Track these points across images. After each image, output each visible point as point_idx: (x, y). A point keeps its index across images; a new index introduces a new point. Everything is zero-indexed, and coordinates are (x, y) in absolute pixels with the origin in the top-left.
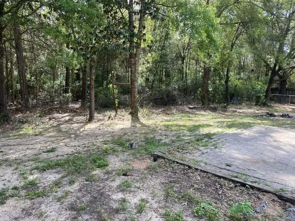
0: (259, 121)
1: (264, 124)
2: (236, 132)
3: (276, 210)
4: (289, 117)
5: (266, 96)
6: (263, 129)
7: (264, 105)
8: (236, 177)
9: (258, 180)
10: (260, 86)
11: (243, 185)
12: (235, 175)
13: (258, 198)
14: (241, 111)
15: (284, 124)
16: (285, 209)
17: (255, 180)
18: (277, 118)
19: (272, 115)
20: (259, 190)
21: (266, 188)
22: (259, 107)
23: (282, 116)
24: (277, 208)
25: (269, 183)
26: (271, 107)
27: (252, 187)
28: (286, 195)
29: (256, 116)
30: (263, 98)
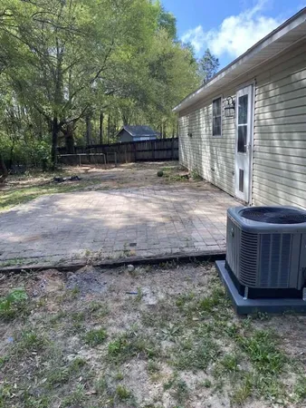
0: (45, 191)
1: (49, 192)
2: (12, 209)
3: (55, 285)
4: (79, 179)
5: (53, 159)
6: (47, 199)
7: (53, 169)
8: (9, 265)
9: (34, 260)
10: (44, 146)
11: (17, 271)
12: (6, 263)
13: (37, 279)
14: (24, 182)
15: (72, 188)
16: (66, 280)
17: (31, 260)
18: (66, 182)
19: (59, 180)
20: (35, 270)
21: (45, 265)
22: (47, 174)
23: (71, 180)
24: (57, 282)
25: (47, 259)
26: (61, 171)
27: (28, 270)
28: (65, 265)
29: (41, 185)
30: (49, 161)
